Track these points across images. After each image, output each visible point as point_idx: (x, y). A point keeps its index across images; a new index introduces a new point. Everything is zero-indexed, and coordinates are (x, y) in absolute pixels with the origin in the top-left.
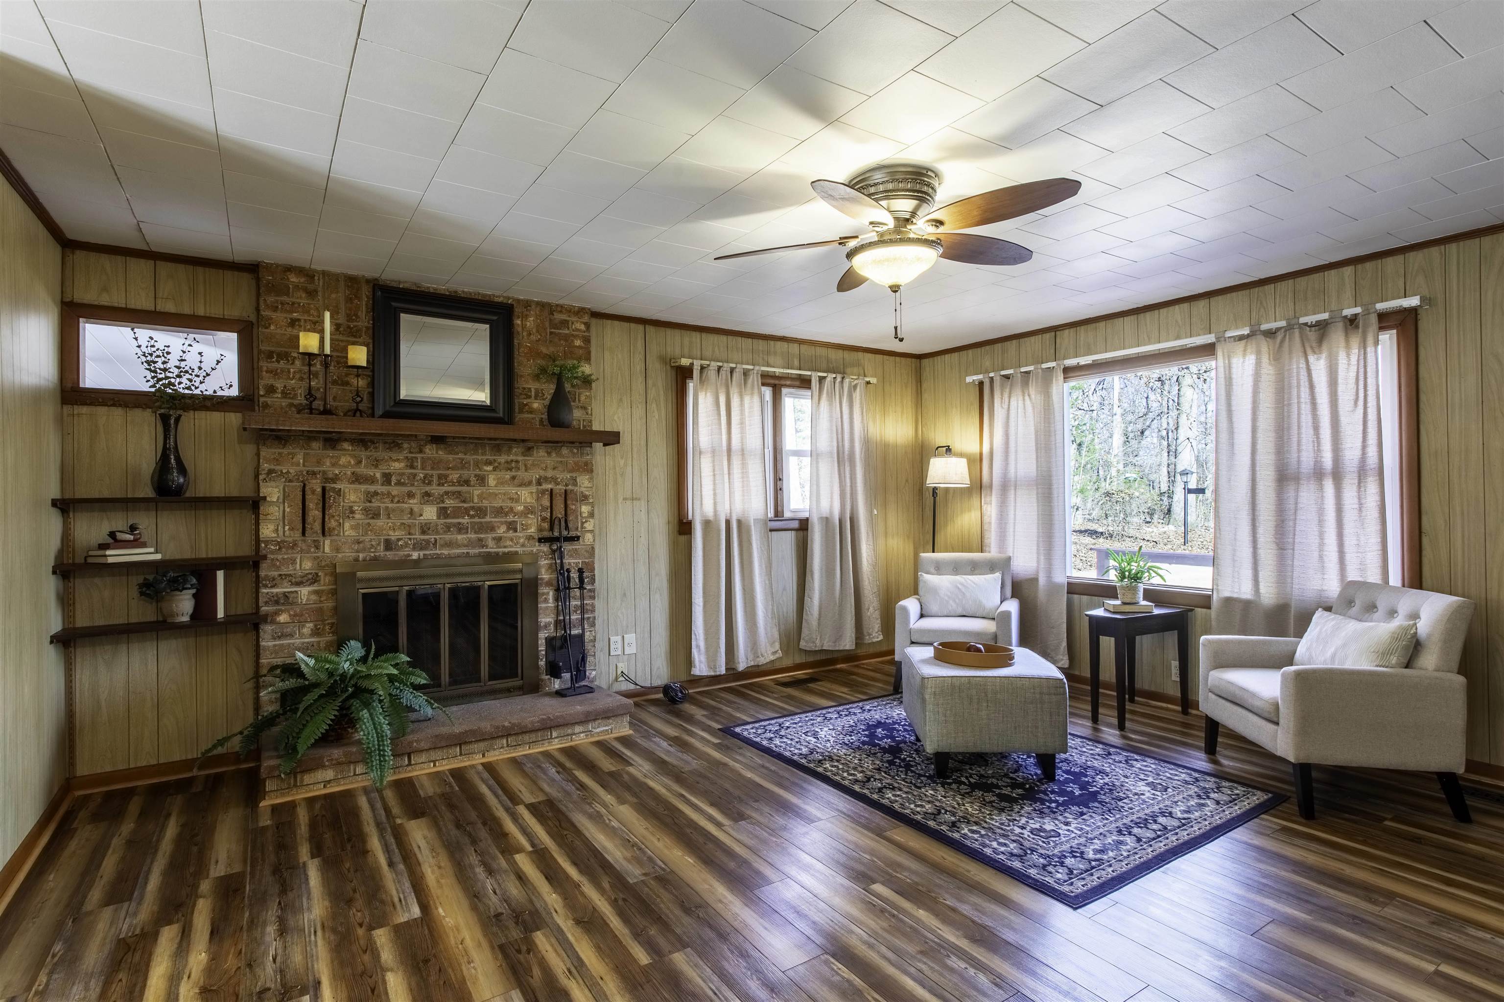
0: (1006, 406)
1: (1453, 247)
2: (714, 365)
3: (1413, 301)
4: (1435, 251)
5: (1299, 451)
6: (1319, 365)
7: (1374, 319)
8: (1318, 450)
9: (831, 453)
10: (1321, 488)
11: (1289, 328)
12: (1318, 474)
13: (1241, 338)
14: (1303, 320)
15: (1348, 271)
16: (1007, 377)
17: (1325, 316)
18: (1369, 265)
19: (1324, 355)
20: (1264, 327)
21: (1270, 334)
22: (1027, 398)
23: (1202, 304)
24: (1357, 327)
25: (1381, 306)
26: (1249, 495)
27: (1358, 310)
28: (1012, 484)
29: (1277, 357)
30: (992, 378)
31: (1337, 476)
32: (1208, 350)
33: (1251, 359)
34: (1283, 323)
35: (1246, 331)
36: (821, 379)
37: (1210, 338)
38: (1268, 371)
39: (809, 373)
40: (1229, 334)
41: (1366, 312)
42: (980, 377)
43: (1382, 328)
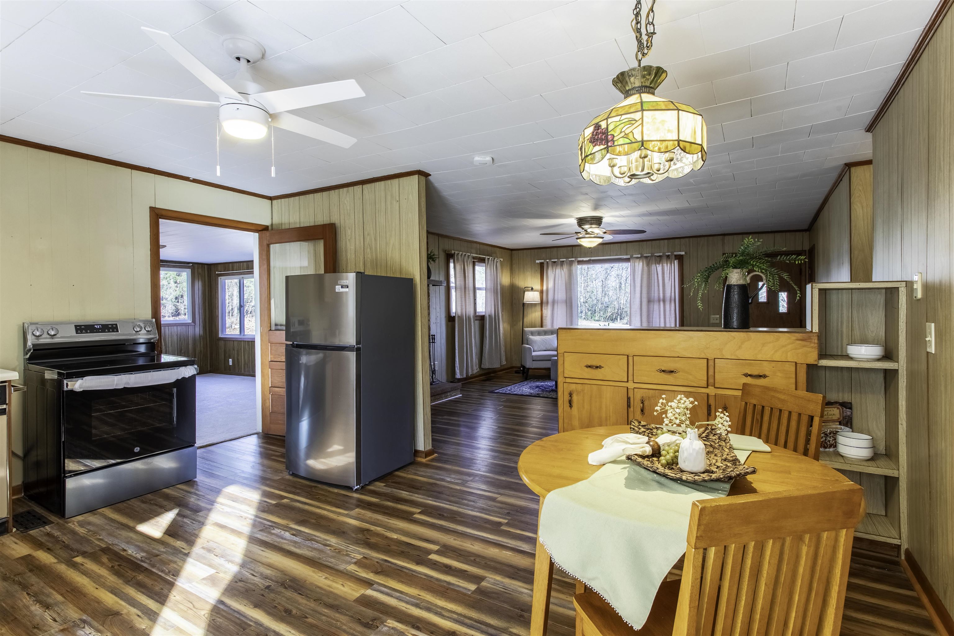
0: (554, 273)
1: (691, 239)
2: (461, 253)
3: (683, 253)
4: (687, 239)
5: (654, 293)
6: (659, 268)
7: (673, 257)
8: (659, 293)
9: (491, 289)
10: (660, 305)
11: (652, 256)
12: (659, 301)
13: (638, 258)
14: (655, 254)
15: (666, 241)
16: (555, 262)
17: (661, 254)
18: (671, 240)
19: (661, 265)
20: (645, 255)
21: (646, 257)
22: (562, 270)
23: (625, 244)
24: (669, 258)
25: (675, 253)
26: (640, 306)
27: (669, 254)
28: (556, 301)
29: (648, 265)
30: (547, 262)
31: (664, 301)
32: (628, 260)
33: (641, 264)
34: (650, 255)
35: (639, 256)
36: (489, 259)
37: (628, 257)
38: (646, 268)
39: (485, 257)
40: (634, 256)
41: (672, 254)
42: (543, 261)
43: (675, 259)
